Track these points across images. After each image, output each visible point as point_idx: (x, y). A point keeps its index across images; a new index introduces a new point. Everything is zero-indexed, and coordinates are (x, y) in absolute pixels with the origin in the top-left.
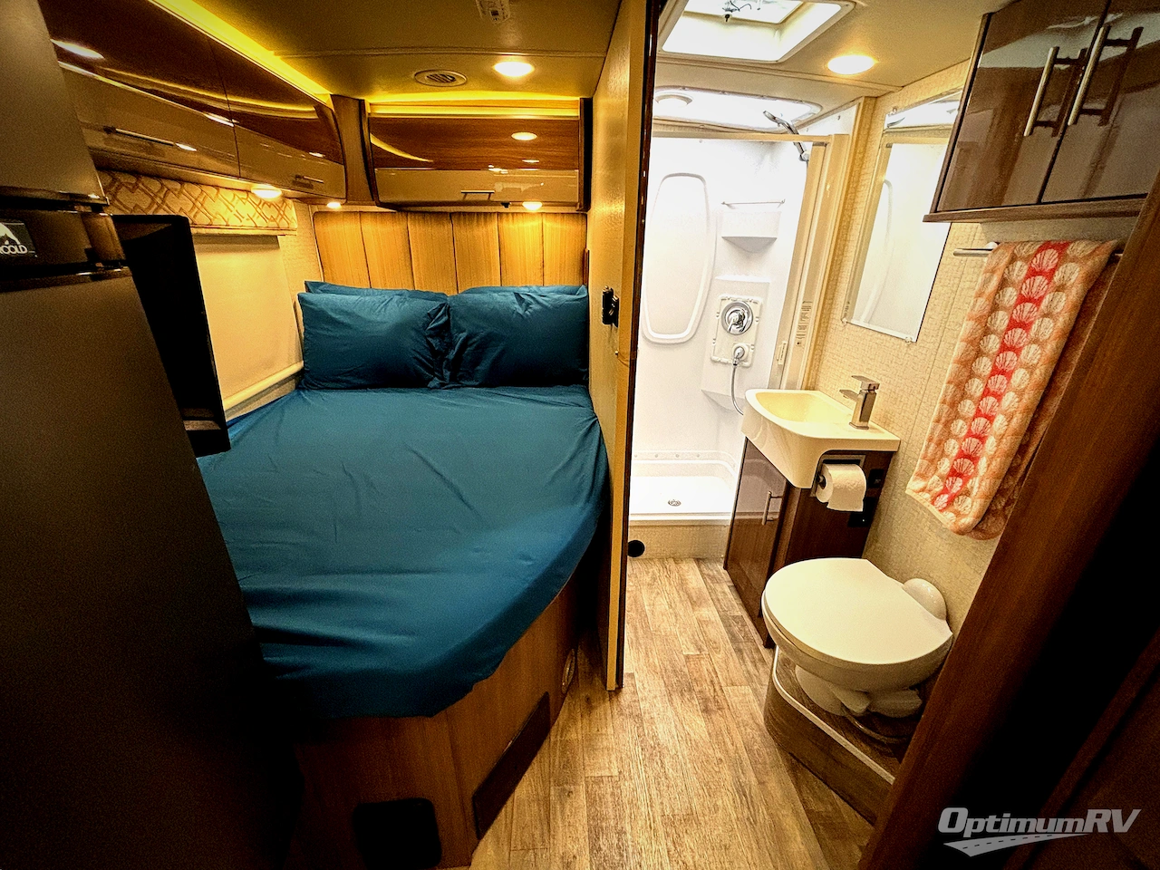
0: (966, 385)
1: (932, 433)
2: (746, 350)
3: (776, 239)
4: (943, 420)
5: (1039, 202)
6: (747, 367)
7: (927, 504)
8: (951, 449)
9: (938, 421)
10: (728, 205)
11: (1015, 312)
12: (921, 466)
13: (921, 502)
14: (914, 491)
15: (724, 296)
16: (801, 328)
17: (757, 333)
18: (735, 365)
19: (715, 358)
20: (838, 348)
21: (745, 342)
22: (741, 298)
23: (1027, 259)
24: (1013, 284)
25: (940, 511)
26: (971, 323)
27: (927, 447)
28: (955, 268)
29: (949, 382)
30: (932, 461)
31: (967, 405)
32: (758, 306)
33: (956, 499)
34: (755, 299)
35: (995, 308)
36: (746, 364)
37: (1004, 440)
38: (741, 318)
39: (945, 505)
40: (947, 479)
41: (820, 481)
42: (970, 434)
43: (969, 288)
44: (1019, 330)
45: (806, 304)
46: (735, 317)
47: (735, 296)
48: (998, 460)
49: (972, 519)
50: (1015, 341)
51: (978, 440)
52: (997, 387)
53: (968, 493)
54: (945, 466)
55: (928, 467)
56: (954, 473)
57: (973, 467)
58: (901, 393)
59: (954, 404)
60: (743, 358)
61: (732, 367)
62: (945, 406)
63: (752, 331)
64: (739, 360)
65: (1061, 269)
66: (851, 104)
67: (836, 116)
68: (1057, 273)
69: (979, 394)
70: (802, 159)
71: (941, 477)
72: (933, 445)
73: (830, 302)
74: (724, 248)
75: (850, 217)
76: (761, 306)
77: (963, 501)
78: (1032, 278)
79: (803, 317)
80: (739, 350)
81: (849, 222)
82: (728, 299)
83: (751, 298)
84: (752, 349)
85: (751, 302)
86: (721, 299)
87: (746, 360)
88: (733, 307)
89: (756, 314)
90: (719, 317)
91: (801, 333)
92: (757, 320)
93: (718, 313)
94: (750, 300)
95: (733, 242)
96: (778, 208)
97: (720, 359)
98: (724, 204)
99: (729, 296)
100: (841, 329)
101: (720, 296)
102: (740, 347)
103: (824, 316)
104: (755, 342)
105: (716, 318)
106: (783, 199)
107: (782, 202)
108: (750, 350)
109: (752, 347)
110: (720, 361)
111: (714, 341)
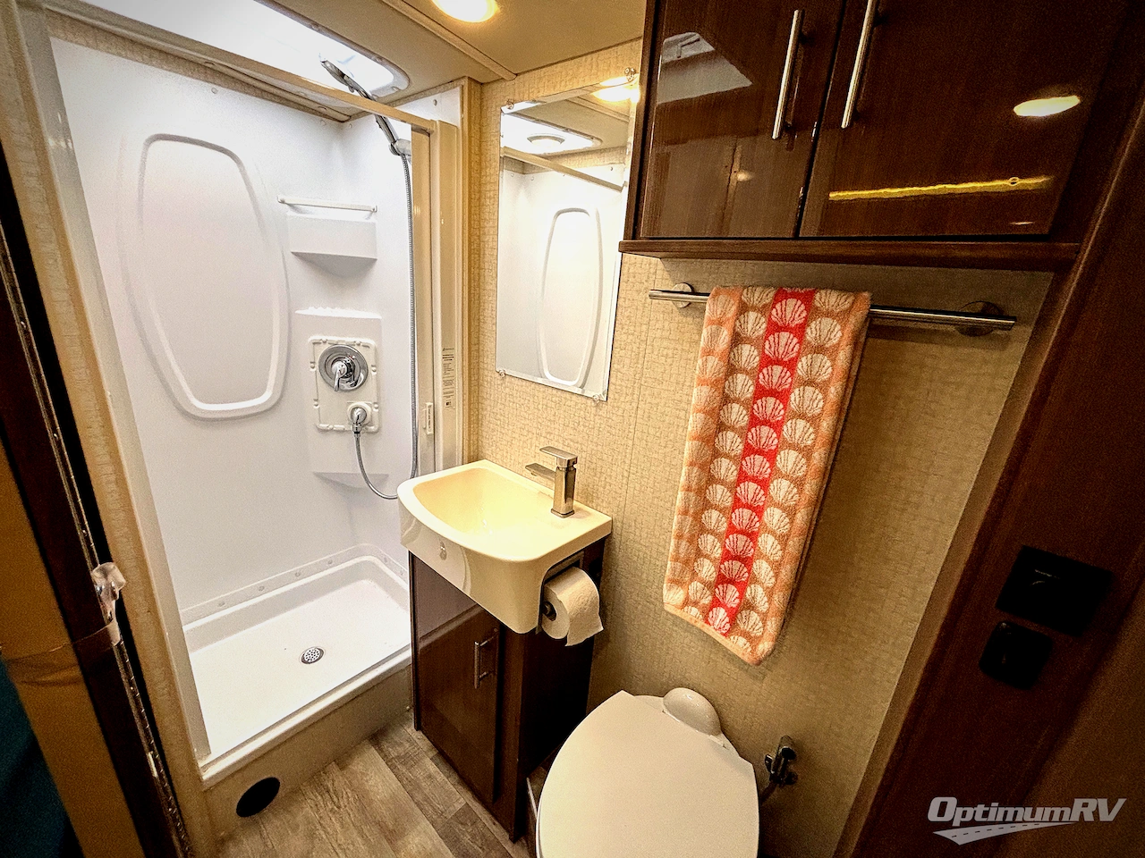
0: (712, 466)
1: (680, 529)
2: (368, 409)
3: (376, 260)
4: (691, 511)
5: (796, 237)
6: (376, 432)
7: (700, 624)
8: (709, 547)
9: (685, 512)
10: (288, 204)
11: (761, 376)
12: (674, 569)
13: (693, 622)
14: (676, 606)
15: (317, 337)
16: (446, 383)
17: (378, 389)
18: (357, 433)
19: (323, 426)
20: (500, 406)
21: (363, 401)
22: (345, 340)
23: (764, 310)
24: (748, 340)
25: (724, 635)
26: (706, 389)
27: (678, 546)
28: (639, 313)
29: (692, 464)
30: (686, 562)
31: (720, 492)
32: (371, 351)
33: (739, 616)
34: (365, 341)
35: (731, 370)
36: (372, 428)
37: (791, 543)
38: (351, 370)
39: (728, 626)
40: (716, 587)
41: (547, 610)
42: (732, 529)
43: (661, 338)
44: (771, 400)
45: (448, 352)
46: (339, 367)
47: (335, 339)
48: (788, 567)
49: (771, 643)
50: (768, 413)
51: (745, 538)
52: (756, 470)
53: (750, 606)
54: (707, 570)
55: (682, 571)
56: (722, 580)
57: (745, 570)
58: (600, 463)
59: (701, 492)
60: (366, 422)
61: (353, 437)
62: (692, 494)
63: (371, 384)
64: (360, 426)
65: (813, 325)
66: (450, 85)
67: (431, 99)
68: (808, 330)
69: (733, 477)
70: (395, 151)
71: (708, 585)
72: (684, 543)
74: (298, 268)
76: (376, 350)
77: (748, 617)
78: (776, 334)
79: (446, 368)
80: (357, 413)
82: (325, 342)
83: (358, 340)
84: (377, 408)
85: (359, 345)
86: (314, 344)
87: (370, 424)
88: (336, 353)
89: (370, 361)
90: (317, 368)
91: (448, 390)
92: (374, 368)
93: (314, 363)
94: (358, 342)
95: (312, 261)
96: (369, 218)
97: (331, 427)
98: (283, 202)
99: (324, 338)
100: (499, 383)
101: (310, 340)
102: (357, 408)
103: (472, 367)
104: (379, 398)
105: (312, 370)
106: (373, 206)
107: (374, 211)
108: (374, 410)
109: (376, 406)
110: (332, 429)
111: (316, 403)
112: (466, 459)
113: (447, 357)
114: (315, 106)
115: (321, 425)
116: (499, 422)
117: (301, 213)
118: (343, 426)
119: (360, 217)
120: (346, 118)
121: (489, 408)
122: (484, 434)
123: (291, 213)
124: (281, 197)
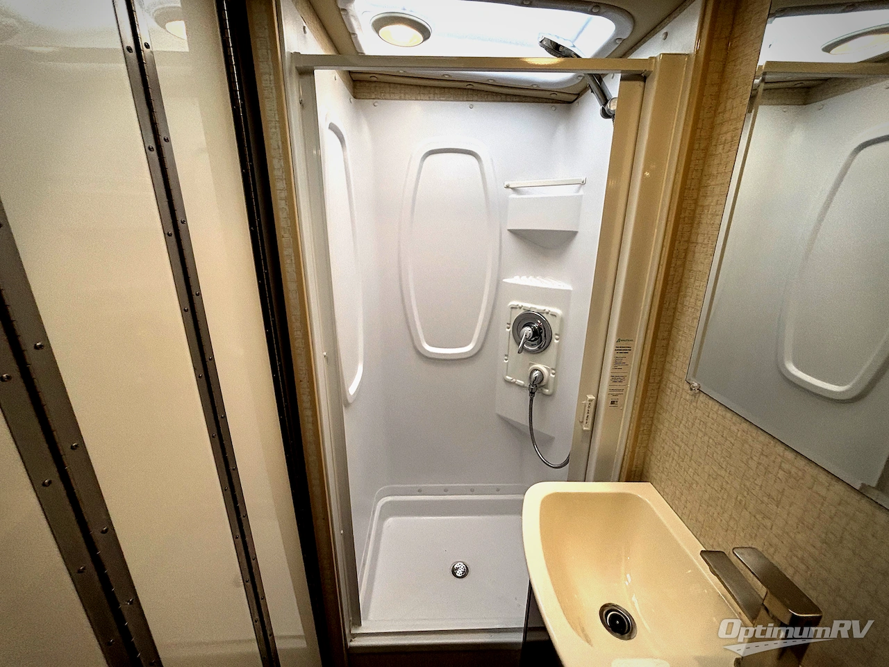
2: (545, 371)
3: (575, 233)
6: (549, 397)
10: (512, 188)
15: (514, 303)
16: (614, 379)
17: (558, 356)
18: (532, 392)
20: (682, 428)
21: (543, 365)
22: (535, 308)
32: (557, 320)
34: (554, 310)
36: (548, 392)
38: (537, 333)
45: (623, 343)
46: (527, 331)
47: (528, 305)
60: (542, 384)
61: (528, 396)
63: (552, 351)
64: (536, 386)
67: (662, 32)
70: (605, 114)
73: (664, 342)
74: (510, 242)
75: (696, 202)
76: (562, 319)
79: (617, 363)
80: (536, 374)
81: (694, 211)
82: (520, 308)
83: (547, 309)
84: (553, 374)
85: (548, 313)
86: (512, 308)
87: (546, 386)
88: (527, 318)
89: (555, 329)
90: (511, 329)
91: (615, 388)
92: (557, 337)
93: (509, 324)
94: (547, 310)
95: (523, 236)
96: (578, 191)
97: (514, 380)
98: (507, 187)
99: (520, 304)
100: (688, 397)
101: (510, 304)
102: (537, 370)
103: (654, 366)
104: (557, 365)
105: (507, 330)
106: (583, 179)
107: (583, 183)
108: (551, 375)
109: (553, 371)
110: (514, 383)
111: (506, 358)
112: (624, 476)
113: (622, 350)
114: (547, 95)
115: (508, 377)
116: (677, 448)
117: (521, 194)
118: (523, 382)
119: (570, 191)
120: (574, 97)
121: (666, 424)
122: (655, 453)
123: (513, 196)
124: (506, 183)
